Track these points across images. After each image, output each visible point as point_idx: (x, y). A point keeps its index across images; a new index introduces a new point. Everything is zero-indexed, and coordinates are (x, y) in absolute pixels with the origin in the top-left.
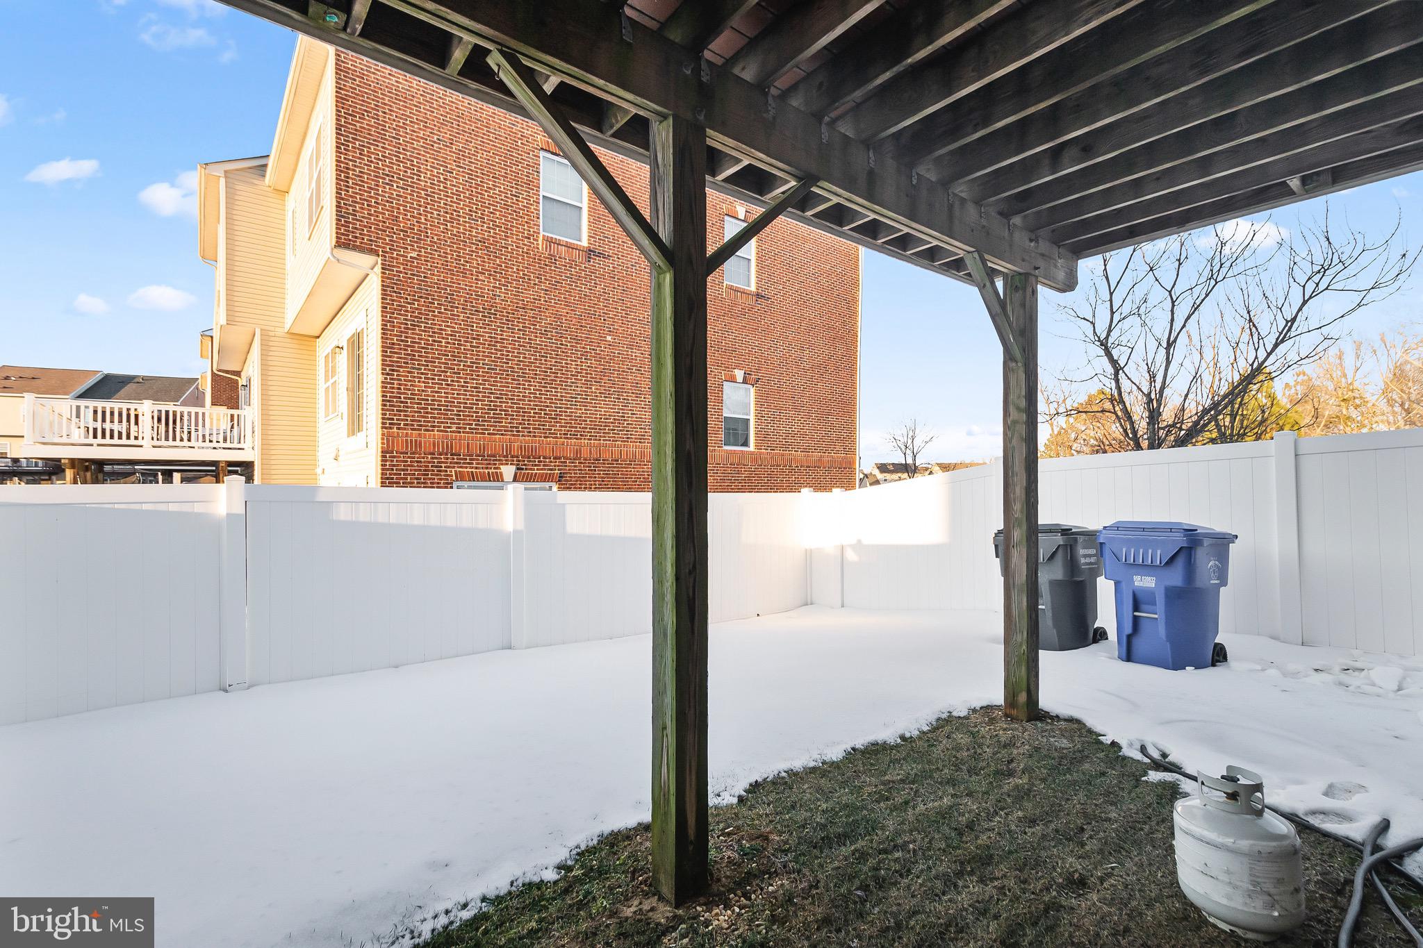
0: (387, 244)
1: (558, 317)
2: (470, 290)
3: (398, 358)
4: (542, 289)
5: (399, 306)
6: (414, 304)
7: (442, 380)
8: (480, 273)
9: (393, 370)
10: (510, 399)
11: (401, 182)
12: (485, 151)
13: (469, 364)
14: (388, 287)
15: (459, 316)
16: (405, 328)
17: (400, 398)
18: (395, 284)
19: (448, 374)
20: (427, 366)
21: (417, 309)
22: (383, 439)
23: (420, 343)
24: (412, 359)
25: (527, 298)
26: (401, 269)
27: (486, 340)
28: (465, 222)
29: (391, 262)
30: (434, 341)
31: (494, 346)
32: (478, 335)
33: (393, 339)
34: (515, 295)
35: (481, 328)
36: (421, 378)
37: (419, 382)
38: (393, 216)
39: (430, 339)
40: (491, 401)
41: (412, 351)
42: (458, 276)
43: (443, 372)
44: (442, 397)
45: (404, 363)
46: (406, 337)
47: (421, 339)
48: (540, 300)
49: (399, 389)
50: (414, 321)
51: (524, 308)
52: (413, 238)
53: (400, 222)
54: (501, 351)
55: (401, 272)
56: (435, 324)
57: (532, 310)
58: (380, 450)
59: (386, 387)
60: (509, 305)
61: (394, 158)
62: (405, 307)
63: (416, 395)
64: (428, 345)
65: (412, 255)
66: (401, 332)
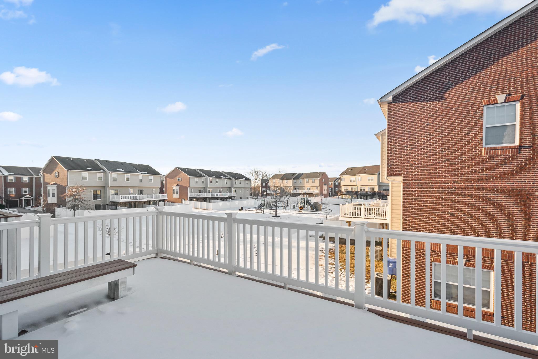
0: (405, 171)
1: (495, 187)
2: (441, 182)
3: (409, 213)
4: (484, 174)
5: (410, 193)
6: (416, 192)
7: (427, 220)
8: (447, 174)
9: (407, 218)
10: (463, 228)
11: (411, 147)
12: (450, 120)
13: (440, 213)
14: (405, 187)
15: (436, 194)
16: (412, 201)
17: (409, 228)
18: (408, 185)
19: (430, 218)
20: (421, 215)
21: (417, 194)
22: (403, 243)
23: (418, 207)
24: (414, 213)
25: (474, 180)
26: (410, 180)
27: (449, 203)
28: (440, 154)
29: (407, 178)
30: (424, 205)
31: (454, 204)
32: (445, 201)
33: (407, 206)
34: (466, 180)
35: (447, 197)
36: (418, 220)
37: (417, 221)
38: (407, 161)
39: (422, 204)
40: (452, 229)
41: (414, 210)
42: (435, 177)
43: (428, 217)
44: (427, 227)
45: (411, 215)
46: (412, 205)
47: (418, 205)
48: (482, 180)
49: (409, 224)
50: (415, 198)
51: (471, 185)
52: (416, 166)
53: (410, 162)
55: (410, 181)
56: (425, 199)
57: (477, 185)
59: (404, 224)
60: (463, 185)
61: (408, 139)
62: (412, 193)
63: (416, 226)
64: (421, 207)
65: (415, 173)
66: (410, 203)
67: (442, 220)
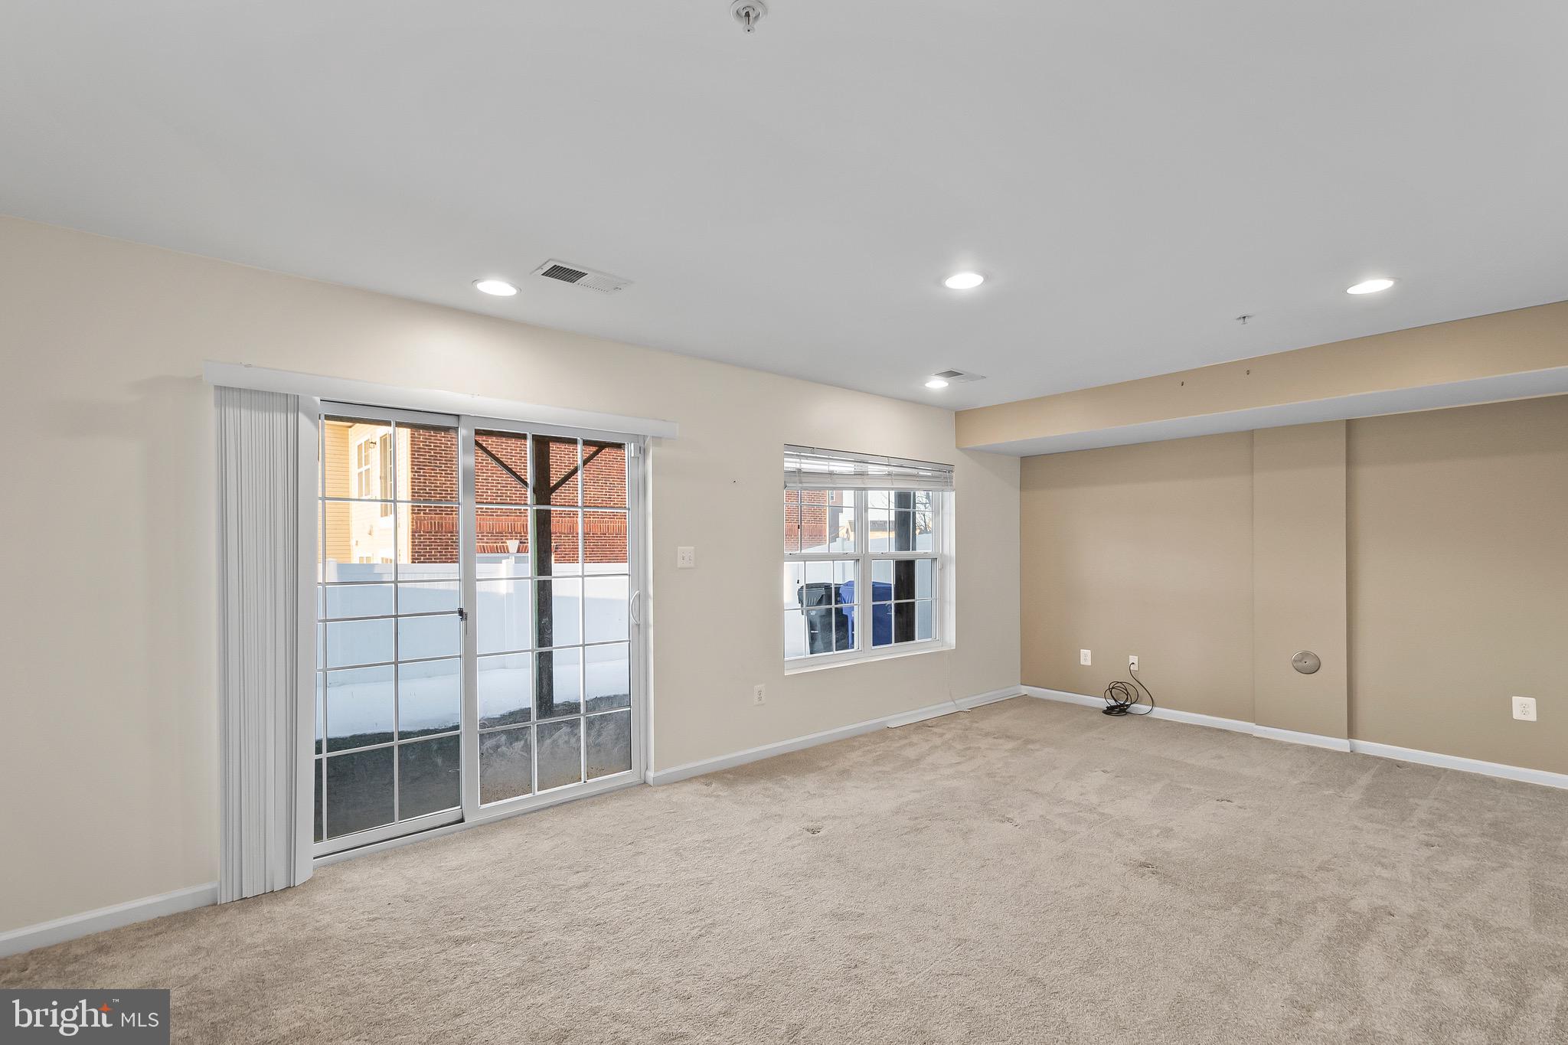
3: (424, 459)
9: (420, 469)
10: (514, 487)
17: (425, 490)
22: (412, 522)
24: (434, 460)
33: (420, 445)
37: (440, 477)
39: (449, 443)
40: (498, 490)
41: (434, 453)
45: (429, 462)
46: (430, 443)
49: (425, 483)
54: (506, 449)
58: (410, 530)
59: (415, 482)
63: (438, 487)
64: (447, 447)
66: (426, 439)
67: (484, 473)
